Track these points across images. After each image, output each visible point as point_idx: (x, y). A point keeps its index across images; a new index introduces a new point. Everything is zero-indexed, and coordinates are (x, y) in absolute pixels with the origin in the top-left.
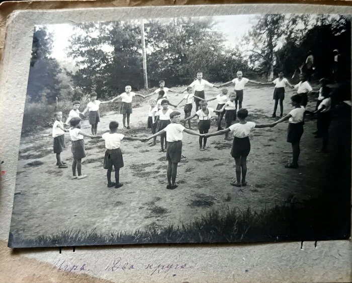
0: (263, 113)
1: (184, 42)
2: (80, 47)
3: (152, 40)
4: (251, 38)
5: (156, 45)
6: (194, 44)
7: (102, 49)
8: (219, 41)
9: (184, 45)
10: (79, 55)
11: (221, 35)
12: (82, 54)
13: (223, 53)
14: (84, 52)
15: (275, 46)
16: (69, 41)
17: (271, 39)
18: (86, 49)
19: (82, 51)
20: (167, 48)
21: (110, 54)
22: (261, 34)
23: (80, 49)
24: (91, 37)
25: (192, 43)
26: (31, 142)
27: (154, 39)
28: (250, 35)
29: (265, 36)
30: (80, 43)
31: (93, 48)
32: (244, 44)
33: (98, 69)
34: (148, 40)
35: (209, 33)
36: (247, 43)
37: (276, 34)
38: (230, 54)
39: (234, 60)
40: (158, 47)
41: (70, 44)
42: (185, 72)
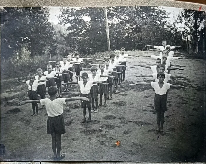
0: (190, 82)
1: (139, 15)
2: (69, 16)
3: (117, 13)
4: (183, 18)
5: (119, 17)
6: (147, 18)
7: (83, 18)
8: (164, 17)
9: (139, 18)
10: (68, 23)
11: (165, 13)
12: (70, 22)
13: (165, 27)
14: (71, 20)
15: (199, 27)
16: (61, 11)
17: (196, 21)
18: (73, 18)
19: (70, 19)
20: (127, 20)
21: (88, 23)
22: (190, 16)
23: (69, 18)
24: (75, 9)
25: (145, 17)
26: (19, 91)
27: (118, 13)
28: (183, 16)
29: (192, 18)
30: (68, 13)
31: (77, 18)
32: (179, 22)
33: (81, 33)
34: (113, 14)
35: (157, 10)
36: (181, 22)
37: (199, 18)
38: (170, 28)
39: (172, 34)
40: (121, 19)
41: (61, 13)
42: (140, 39)
